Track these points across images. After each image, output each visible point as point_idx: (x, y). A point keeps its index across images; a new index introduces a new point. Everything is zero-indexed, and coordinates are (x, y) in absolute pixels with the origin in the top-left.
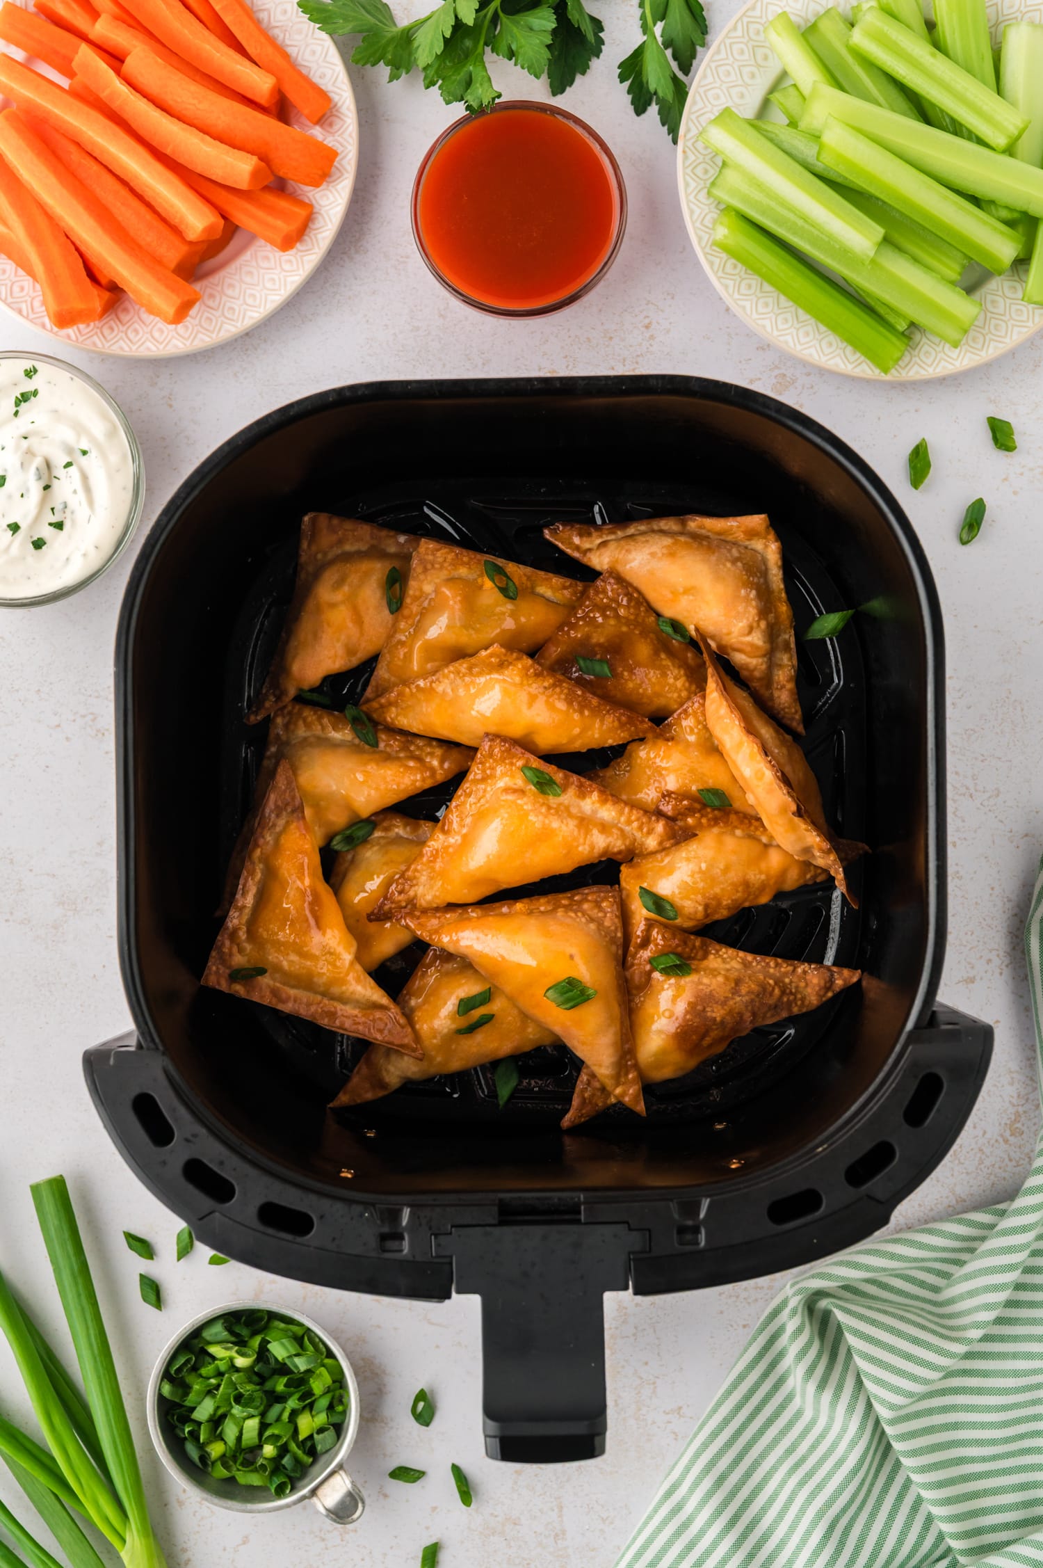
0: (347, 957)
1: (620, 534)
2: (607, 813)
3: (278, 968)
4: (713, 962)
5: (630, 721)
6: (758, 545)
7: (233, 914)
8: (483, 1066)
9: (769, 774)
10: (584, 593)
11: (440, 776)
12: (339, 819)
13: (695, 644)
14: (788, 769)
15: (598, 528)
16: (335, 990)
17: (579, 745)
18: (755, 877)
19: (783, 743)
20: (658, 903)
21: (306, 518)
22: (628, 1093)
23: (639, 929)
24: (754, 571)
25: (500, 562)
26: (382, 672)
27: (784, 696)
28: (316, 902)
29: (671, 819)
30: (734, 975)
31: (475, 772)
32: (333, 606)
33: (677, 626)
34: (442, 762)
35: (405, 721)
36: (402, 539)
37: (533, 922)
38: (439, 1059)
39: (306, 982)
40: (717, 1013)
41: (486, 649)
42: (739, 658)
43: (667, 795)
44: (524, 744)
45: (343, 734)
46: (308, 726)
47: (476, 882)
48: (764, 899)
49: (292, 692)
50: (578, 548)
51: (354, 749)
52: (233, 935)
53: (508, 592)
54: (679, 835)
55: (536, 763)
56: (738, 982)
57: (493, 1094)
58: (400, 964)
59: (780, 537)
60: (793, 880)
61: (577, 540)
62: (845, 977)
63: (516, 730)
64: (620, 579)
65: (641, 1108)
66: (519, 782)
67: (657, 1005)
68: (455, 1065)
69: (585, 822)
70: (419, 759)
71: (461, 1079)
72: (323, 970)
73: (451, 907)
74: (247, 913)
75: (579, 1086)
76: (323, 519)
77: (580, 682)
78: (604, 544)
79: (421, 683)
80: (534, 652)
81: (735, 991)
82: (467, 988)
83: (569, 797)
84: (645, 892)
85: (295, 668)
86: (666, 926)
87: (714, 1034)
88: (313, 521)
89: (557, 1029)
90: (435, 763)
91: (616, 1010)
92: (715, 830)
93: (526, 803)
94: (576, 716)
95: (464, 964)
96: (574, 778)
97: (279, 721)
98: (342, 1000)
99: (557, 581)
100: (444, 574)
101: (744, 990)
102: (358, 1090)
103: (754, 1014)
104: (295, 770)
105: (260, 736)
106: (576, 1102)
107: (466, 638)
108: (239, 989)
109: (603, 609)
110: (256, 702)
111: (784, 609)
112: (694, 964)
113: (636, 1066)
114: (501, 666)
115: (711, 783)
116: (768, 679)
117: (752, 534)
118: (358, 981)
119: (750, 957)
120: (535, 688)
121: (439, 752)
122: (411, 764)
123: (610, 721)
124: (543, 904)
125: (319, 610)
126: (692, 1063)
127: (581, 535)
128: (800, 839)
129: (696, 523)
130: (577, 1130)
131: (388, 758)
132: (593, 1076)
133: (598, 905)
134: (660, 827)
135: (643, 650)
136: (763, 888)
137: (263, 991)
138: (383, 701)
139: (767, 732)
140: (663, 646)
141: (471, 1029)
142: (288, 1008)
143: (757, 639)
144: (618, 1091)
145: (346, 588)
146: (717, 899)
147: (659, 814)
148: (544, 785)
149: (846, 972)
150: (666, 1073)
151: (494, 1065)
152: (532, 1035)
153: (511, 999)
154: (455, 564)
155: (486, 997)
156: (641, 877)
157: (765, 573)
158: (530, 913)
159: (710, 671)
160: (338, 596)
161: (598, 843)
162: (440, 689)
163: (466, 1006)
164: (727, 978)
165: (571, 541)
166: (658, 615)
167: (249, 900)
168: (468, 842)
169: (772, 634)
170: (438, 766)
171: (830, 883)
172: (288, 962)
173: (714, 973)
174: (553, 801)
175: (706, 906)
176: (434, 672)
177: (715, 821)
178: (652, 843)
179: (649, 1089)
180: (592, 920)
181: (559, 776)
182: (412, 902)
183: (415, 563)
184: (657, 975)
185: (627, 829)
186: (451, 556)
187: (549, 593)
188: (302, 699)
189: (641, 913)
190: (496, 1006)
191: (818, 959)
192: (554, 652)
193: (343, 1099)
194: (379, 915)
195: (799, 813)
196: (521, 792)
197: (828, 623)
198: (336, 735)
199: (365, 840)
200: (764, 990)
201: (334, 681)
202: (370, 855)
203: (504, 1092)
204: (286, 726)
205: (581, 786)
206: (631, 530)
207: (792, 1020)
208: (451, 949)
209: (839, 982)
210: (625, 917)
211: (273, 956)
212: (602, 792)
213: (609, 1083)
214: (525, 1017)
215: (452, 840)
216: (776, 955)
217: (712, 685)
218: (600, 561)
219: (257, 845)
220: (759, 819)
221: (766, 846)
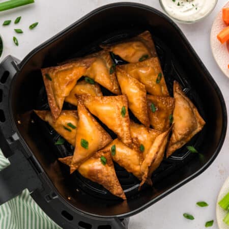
0: (64, 95)
1: (184, 96)
2: (126, 129)
3: (53, 82)
4: (110, 168)
5: (147, 122)
6: (199, 125)
7: (59, 67)
8: (60, 136)
9: (153, 156)
10: (168, 96)
11: (112, 91)
12: (91, 76)
13: (171, 125)
14: (156, 159)
15: (182, 91)
16: (56, 97)
17: (136, 115)
18: (132, 166)
19: (161, 155)
20: (114, 150)
21: (147, 31)
22: (73, 168)
23: (106, 149)
24: (193, 128)
25: (163, 76)
26: (126, 66)
27: (172, 149)
28: (71, 82)
29: (132, 142)
30: (109, 174)
31: (117, 97)
32: (133, 48)
33: (172, 119)
34: (116, 89)
35: (119, 76)
36: (155, 53)
37: (95, 128)
38: (56, 126)
39: (54, 90)
40: (100, 175)
41: (143, 83)
42: (173, 136)
43: (137, 138)
44: (129, 103)
45: (109, 66)
46: (106, 58)
47: (96, 111)
48: (129, 171)
49: (111, 50)
50: (176, 89)
51: (107, 70)
52: (54, 70)
53: (158, 81)
54: (130, 146)
55: (126, 108)
56: (109, 176)
57: (56, 141)
58: (70, 106)
59: (203, 129)
60: (137, 174)
61: (177, 88)
62: (123, 196)
63: (130, 100)
64: (174, 102)
65: (71, 172)
66: (121, 107)
67: (94, 162)
68: (57, 130)
69: (121, 125)
70: (113, 84)
71: (55, 133)
72: (59, 92)
73: (88, 109)
74: (60, 70)
75: (68, 157)
76: (149, 35)
77: (148, 107)
78: (179, 94)
79: (128, 75)
80: (148, 93)
81: (106, 177)
82: (73, 122)
83: (124, 119)
84: (115, 146)
85: (116, 48)
86: (110, 155)
87: (96, 178)
88: (148, 33)
89: (76, 146)
90: (114, 88)
91: (88, 155)
92: (136, 152)
93: (117, 111)
94: (141, 110)
95: (78, 119)
96: (128, 118)
97: (104, 52)
98: (56, 100)
99: (166, 89)
100: (153, 66)
101: (108, 178)
102: (40, 113)
103: (104, 183)
104: (95, 61)
105: (99, 50)
106: (65, 158)
107: (143, 79)
108: (44, 77)
109: (166, 102)
110: (105, 45)
111: (189, 138)
112: (106, 165)
113: (79, 166)
114: (141, 89)
115: (145, 146)
116: (173, 144)
117: (200, 123)
118: (61, 100)
119: (115, 175)
120: (141, 98)
121: (117, 87)
122: (111, 84)
123: (144, 118)
124: (100, 127)
125: (130, 45)
126: (87, 177)
127: (179, 88)
128: (145, 171)
129: (195, 110)
130: (59, 162)
131: (110, 78)
132: (72, 159)
133: (106, 138)
134: (130, 141)
135: (163, 115)
136: (131, 169)
137: (47, 83)
138: (120, 70)
139: (161, 150)
140: (166, 119)
141: (66, 129)
142: (47, 89)
143: (180, 137)
144: (72, 166)
145: (138, 48)
146: (123, 161)
147: (132, 139)
148: (123, 113)
149: (124, 196)
150: (82, 173)
151: (62, 138)
152: (73, 141)
153: (77, 133)
154: (157, 67)
155: (74, 127)
156: (117, 143)
157: (194, 130)
158: (96, 126)
159: (167, 132)
160: (136, 48)
161: (118, 131)
162: (129, 79)
163: (70, 125)
164: (108, 173)
165: (176, 87)
166: (172, 114)
167: (63, 69)
168: (103, 104)
169: (183, 139)
170: (114, 89)
171: (139, 182)
172: (56, 84)
173: (107, 170)
174: (121, 116)
175: (120, 160)
176: (132, 77)
177: (138, 151)
178: (125, 141)
179: (76, 172)
180: (102, 139)
181: (127, 114)
182: (84, 101)
183: (152, 59)
184: (100, 159)
185: (125, 135)
186: (157, 65)
187: (163, 89)
188: (111, 53)
189: (110, 148)
190: (74, 131)
191: (124, 189)
192: (152, 98)
193: (37, 112)
194: (77, 96)
195: (149, 167)
196: (119, 109)
197: (192, 149)
198: (108, 65)
199: (91, 84)
200: (110, 182)
201: (118, 58)
202: (88, 87)
203: (58, 143)
204: (104, 54)
205: (127, 120)
206: (186, 98)
207: (108, 192)
208: (79, 114)
209: (121, 196)
210: (107, 145)
211: (55, 80)
212: (129, 125)
213: (72, 163)
214: (75, 138)
215: (101, 101)
216: (119, 180)
217: (164, 134)
218: (176, 95)
219: (75, 63)
220: (144, 159)
221: (139, 165)
